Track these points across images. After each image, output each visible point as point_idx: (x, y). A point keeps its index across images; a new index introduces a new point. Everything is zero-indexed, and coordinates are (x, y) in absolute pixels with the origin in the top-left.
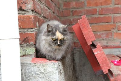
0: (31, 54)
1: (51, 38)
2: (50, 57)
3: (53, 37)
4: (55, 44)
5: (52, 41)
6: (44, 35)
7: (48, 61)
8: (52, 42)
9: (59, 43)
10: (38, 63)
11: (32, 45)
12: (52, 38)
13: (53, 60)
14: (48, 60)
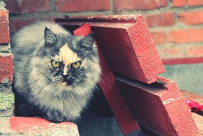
0: (5, 108)
1: (49, 60)
2: (56, 114)
3: (53, 58)
4: (57, 74)
5: (51, 67)
6: (37, 55)
7: (52, 124)
8: (51, 69)
9: (65, 73)
10: (29, 131)
11: (6, 85)
12: (52, 61)
13: (63, 122)
14: (51, 121)
